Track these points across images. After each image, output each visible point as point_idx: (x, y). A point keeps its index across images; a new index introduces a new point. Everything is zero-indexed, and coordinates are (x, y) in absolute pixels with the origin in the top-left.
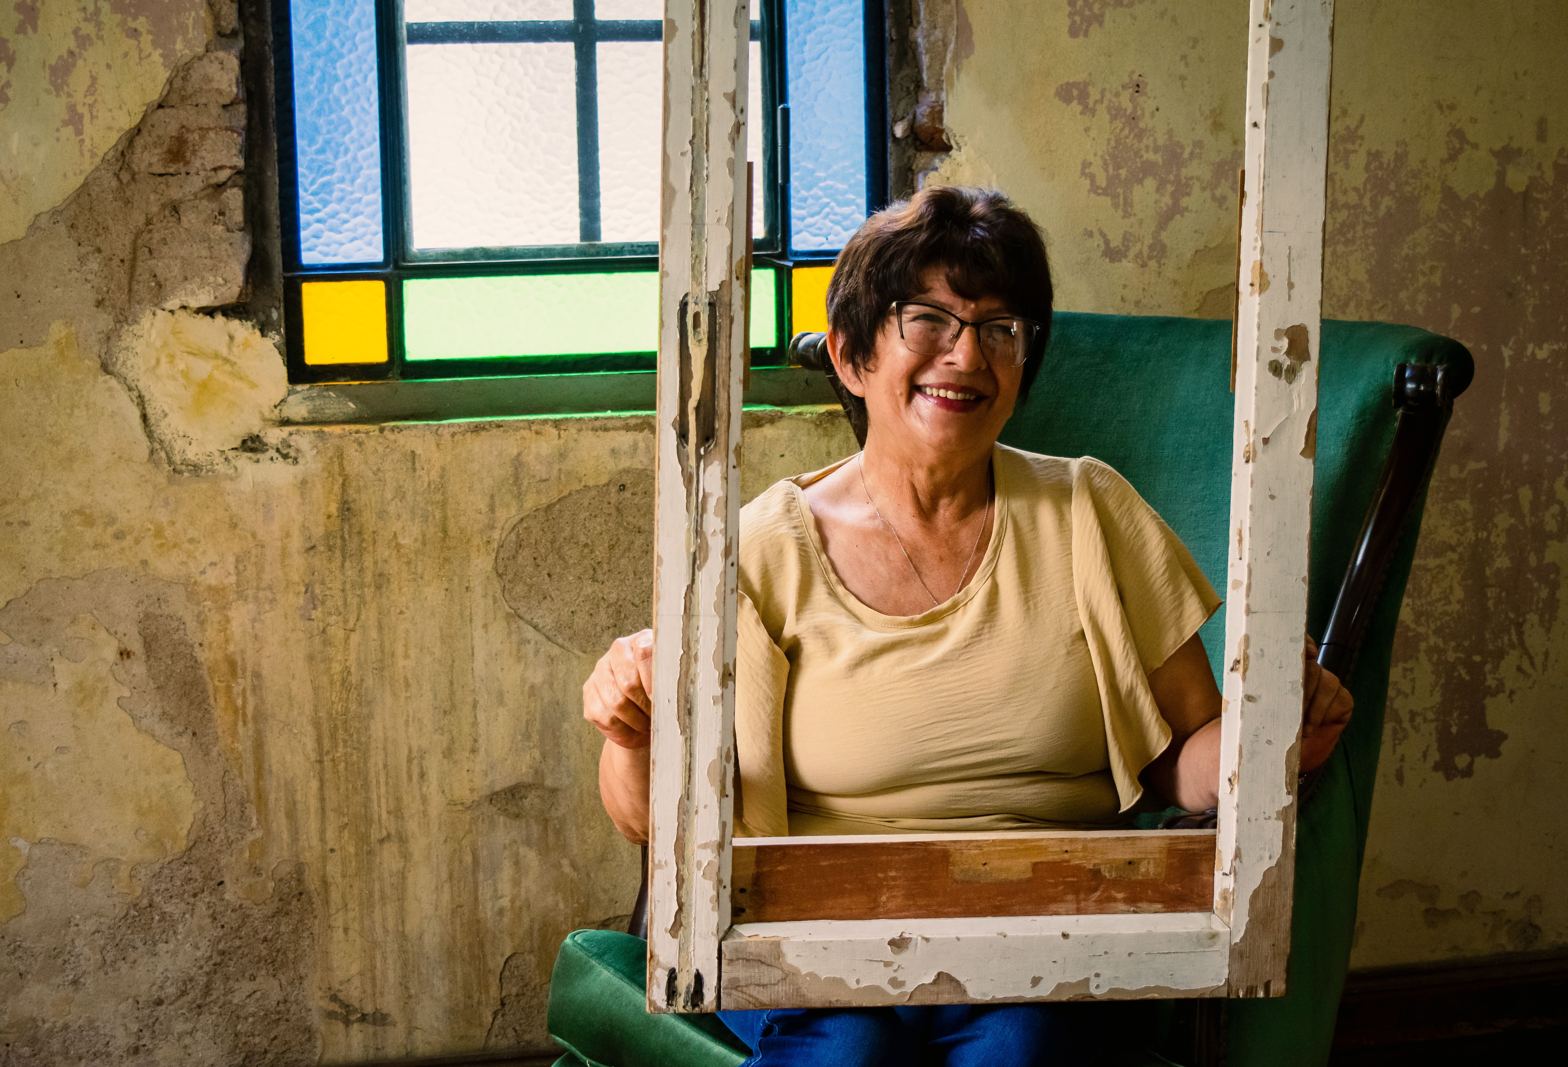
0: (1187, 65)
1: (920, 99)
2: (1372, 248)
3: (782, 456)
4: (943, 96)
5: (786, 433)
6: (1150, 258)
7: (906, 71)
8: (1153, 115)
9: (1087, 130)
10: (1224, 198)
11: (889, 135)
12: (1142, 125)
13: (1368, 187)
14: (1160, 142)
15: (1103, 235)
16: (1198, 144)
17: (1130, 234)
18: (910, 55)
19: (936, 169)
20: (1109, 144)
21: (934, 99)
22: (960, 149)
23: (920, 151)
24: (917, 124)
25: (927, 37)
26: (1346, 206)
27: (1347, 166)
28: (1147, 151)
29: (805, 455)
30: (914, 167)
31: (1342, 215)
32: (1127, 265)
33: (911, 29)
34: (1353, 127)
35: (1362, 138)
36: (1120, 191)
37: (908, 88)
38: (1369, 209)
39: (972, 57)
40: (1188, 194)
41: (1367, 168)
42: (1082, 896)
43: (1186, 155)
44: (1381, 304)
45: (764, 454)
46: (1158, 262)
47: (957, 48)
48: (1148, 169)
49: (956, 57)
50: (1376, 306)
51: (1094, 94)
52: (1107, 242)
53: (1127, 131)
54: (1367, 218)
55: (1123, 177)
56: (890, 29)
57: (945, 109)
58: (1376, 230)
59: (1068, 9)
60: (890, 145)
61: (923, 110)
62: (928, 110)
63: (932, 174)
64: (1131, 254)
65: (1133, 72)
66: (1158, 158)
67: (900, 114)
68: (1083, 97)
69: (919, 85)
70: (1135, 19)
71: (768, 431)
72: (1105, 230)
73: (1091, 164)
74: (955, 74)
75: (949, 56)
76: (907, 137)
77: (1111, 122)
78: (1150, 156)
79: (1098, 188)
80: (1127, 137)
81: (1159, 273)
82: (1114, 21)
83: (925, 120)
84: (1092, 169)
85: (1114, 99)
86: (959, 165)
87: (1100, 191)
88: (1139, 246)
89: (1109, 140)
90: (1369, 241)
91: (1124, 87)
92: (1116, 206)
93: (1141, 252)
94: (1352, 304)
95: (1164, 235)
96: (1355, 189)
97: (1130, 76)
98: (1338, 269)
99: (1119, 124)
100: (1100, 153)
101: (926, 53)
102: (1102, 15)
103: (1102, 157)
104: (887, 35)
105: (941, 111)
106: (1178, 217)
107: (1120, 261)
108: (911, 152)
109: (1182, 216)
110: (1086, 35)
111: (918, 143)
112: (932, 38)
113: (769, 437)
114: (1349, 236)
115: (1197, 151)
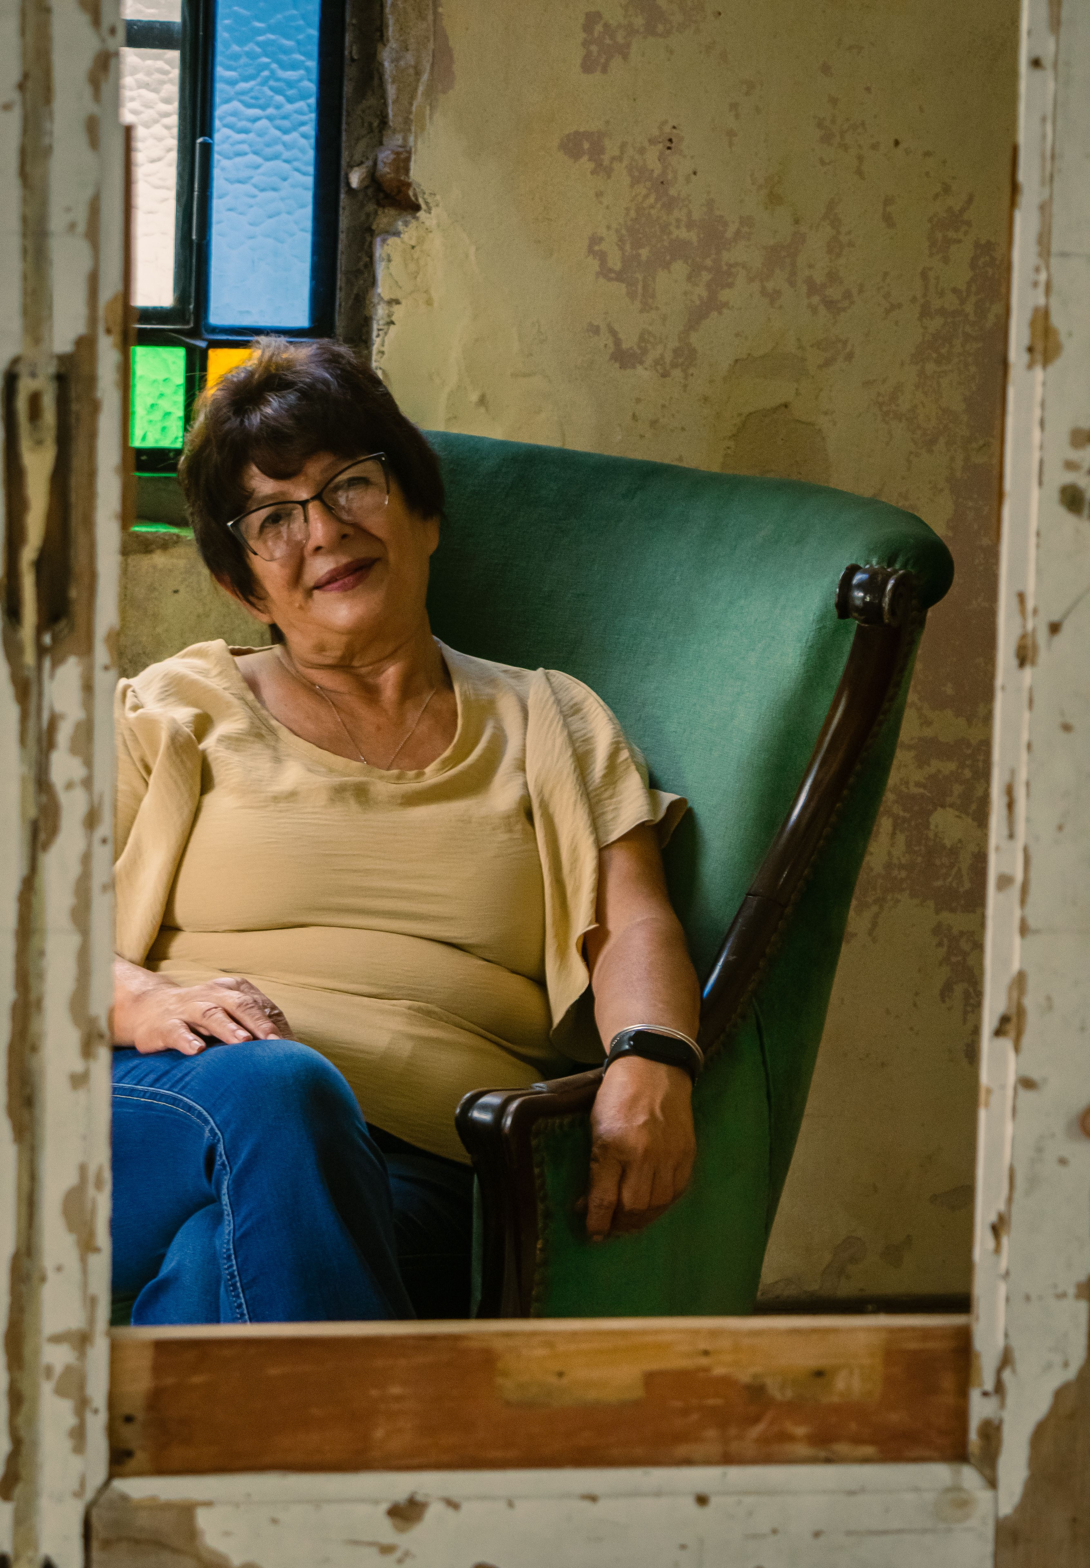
0: (737, 116)
1: (385, 140)
2: (973, 369)
3: (176, 592)
4: (411, 139)
5: (182, 563)
6: (674, 365)
7: (371, 101)
8: (688, 180)
9: (599, 194)
10: (778, 293)
11: (342, 184)
12: (673, 192)
13: (974, 288)
14: (696, 216)
15: (613, 333)
16: (747, 221)
17: (650, 333)
18: (376, 81)
19: (397, 234)
20: (627, 214)
21: (400, 142)
22: (429, 210)
23: (384, 207)
24: (378, 174)
25: (396, 61)
26: (942, 312)
27: (946, 260)
28: (678, 227)
29: (205, 593)
30: (374, 227)
31: (936, 324)
32: (643, 373)
33: (380, 46)
34: (957, 208)
35: (969, 224)
36: (639, 276)
37: (370, 124)
38: (972, 318)
39: (451, 92)
40: (730, 286)
41: (973, 265)
42: (733, 1431)
43: (729, 234)
44: (981, 443)
45: (152, 588)
46: (684, 371)
47: (432, 79)
48: (679, 250)
49: (430, 92)
50: (974, 445)
51: (611, 147)
52: (617, 342)
53: (652, 199)
54: (968, 329)
55: (644, 258)
56: (351, 46)
57: (413, 158)
58: (980, 345)
59: (583, 35)
60: (342, 196)
61: (385, 156)
62: (392, 157)
63: (392, 240)
64: (649, 360)
65: (665, 122)
66: (692, 236)
67: (357, 157)
68: (597, 151)
69: (384, 122)
70: (671, 52)
71: (159, 559)
72: (616, 327)
73: (601, 239)
74: (428, 112)
75: (421, 89)
76: (367, 187)
77: (632, 186)
78: (683, 233)
79: (611, 270)
80: (652, 207)
81: (685, 386)
82: (643, 55)
83: (387, 170)
84: (604, 246)
85: (637, 157)
86: (428, 231)
87: (613, 275)
88: (659, 349)
89: (627, 209)
90: (970, 359)
91: (652, 141)
92: (632, 295)
93: (662, 357)
94: (942, 440)
95: (694, 339)
96: (955, 290)
97: (660, 128)
98: (925, 393)
99: (641, 190)
100: (614, 226)
101: (393, 82)
102: (628, 45)
103: (617, 231)
104: (346, 53)
105: (408, 160)
106: (714, 314)
107: (634, 367)
108: (371, 207)
109: (720, 313)
110: (604, 70)
111: (381, 195)
112: (402, 63)
113: (160, 566)
114: (943, 351)
115: (746, 229)
